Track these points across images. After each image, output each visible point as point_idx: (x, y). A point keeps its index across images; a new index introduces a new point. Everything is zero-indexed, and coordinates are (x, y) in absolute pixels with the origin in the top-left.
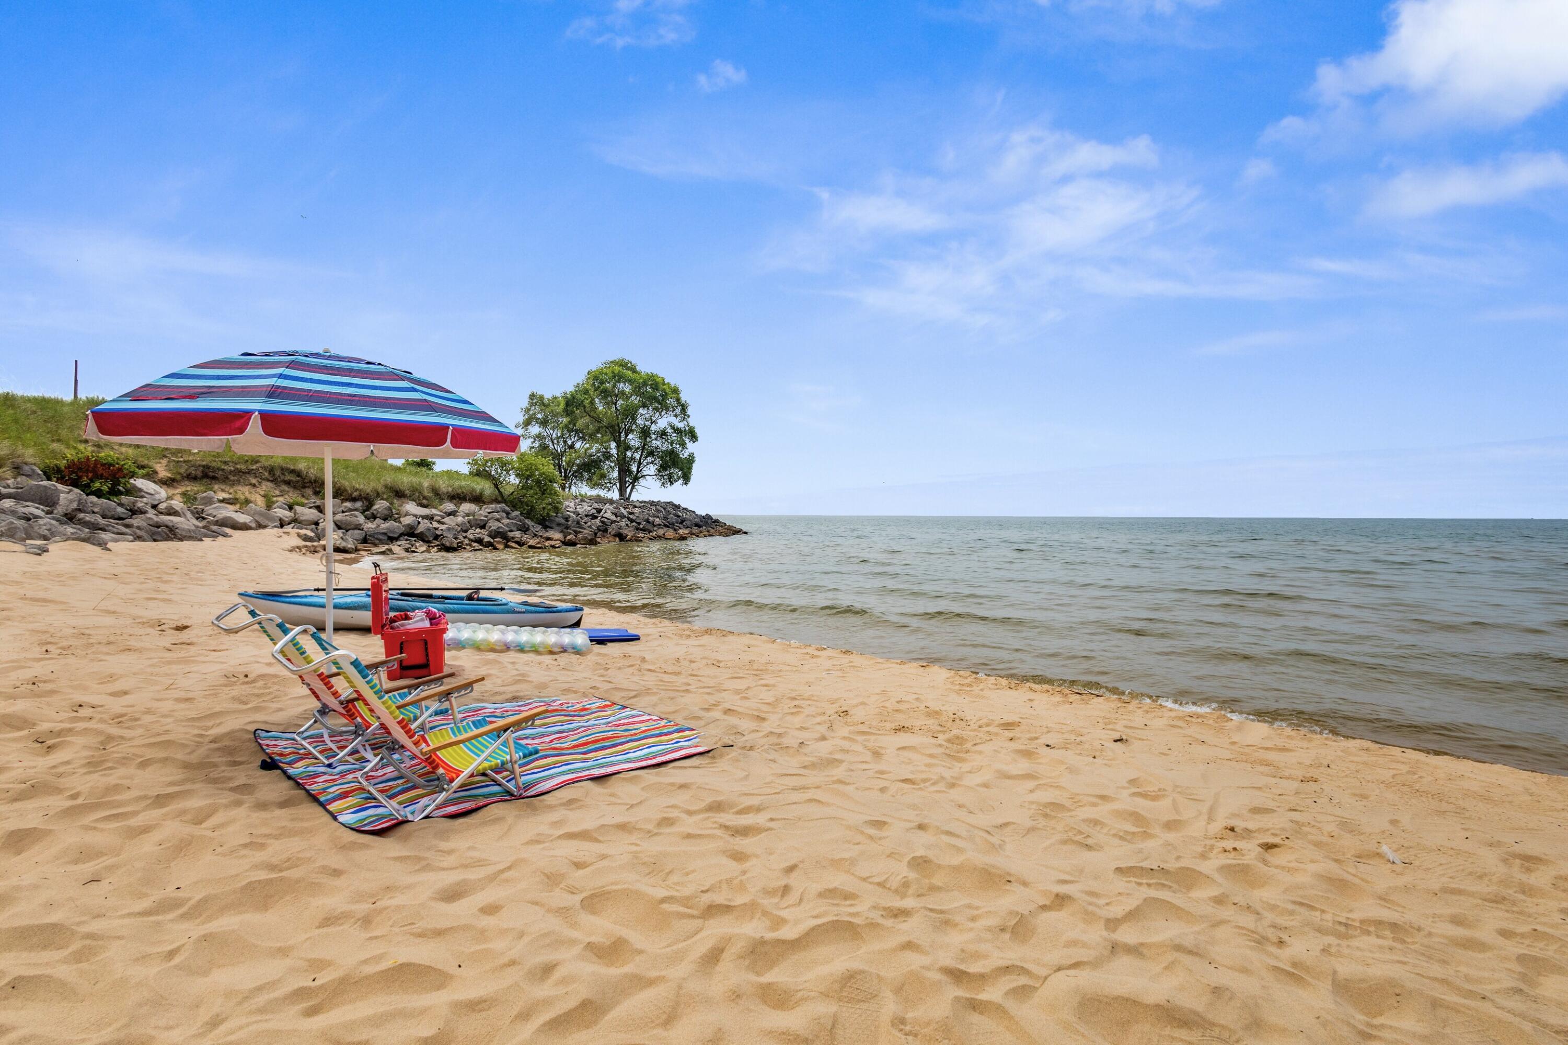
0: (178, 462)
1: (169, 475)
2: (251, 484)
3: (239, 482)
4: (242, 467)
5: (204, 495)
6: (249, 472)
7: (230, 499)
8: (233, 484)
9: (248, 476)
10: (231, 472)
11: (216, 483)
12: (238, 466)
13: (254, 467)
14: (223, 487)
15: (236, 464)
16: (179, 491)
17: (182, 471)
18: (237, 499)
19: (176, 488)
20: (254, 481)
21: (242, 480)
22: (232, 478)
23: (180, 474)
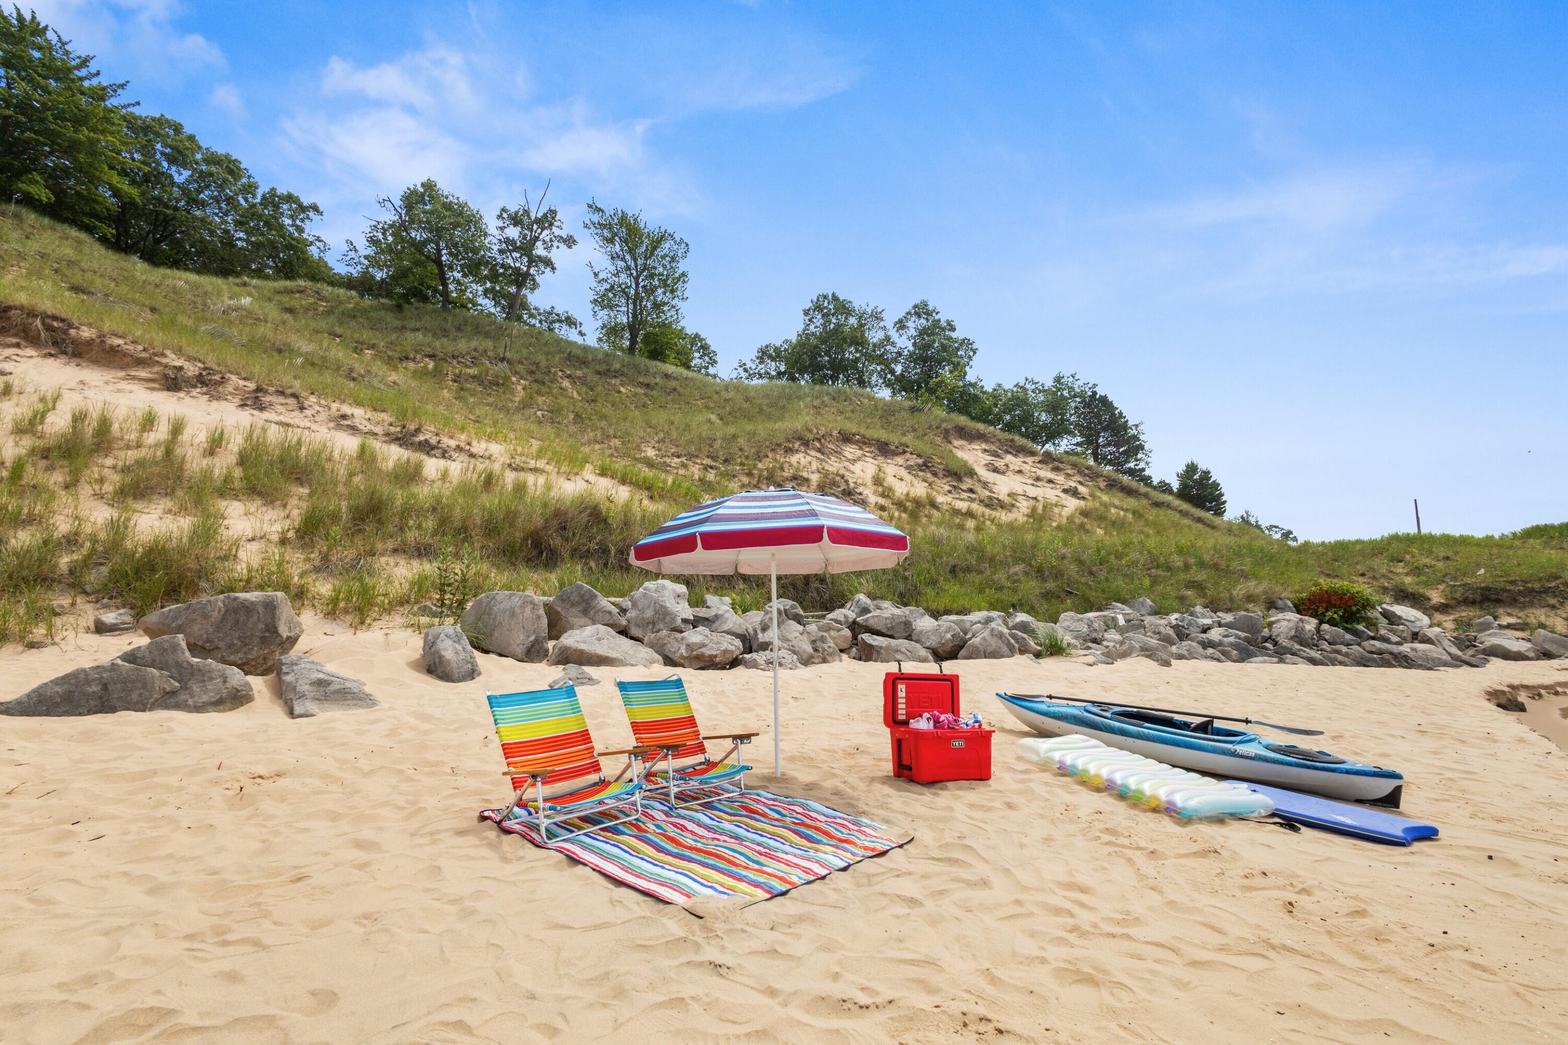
0: (1455, 586)
1: (1442, 601)
2: (1549, 606)
3: (1532, 604)
4: (1537, 586)
5: (1480, 620)
6: (1546, 591)
7: (1519, 624)
8: (1524, 607)
9: (1543, 595)
10: (1520, 592)
11: (1500, 607)
12: (1530, 585)
13: (1553, 584)
14: (1509, 611)
15: (1526, 582)
16: (1452, 617)
17: (1458, 595)
18: (1526, 624)
19: (1451, 614)
20: (1552, 601)
21: (1535, 601)
22: (1522, 599)
23: (1454, 599)
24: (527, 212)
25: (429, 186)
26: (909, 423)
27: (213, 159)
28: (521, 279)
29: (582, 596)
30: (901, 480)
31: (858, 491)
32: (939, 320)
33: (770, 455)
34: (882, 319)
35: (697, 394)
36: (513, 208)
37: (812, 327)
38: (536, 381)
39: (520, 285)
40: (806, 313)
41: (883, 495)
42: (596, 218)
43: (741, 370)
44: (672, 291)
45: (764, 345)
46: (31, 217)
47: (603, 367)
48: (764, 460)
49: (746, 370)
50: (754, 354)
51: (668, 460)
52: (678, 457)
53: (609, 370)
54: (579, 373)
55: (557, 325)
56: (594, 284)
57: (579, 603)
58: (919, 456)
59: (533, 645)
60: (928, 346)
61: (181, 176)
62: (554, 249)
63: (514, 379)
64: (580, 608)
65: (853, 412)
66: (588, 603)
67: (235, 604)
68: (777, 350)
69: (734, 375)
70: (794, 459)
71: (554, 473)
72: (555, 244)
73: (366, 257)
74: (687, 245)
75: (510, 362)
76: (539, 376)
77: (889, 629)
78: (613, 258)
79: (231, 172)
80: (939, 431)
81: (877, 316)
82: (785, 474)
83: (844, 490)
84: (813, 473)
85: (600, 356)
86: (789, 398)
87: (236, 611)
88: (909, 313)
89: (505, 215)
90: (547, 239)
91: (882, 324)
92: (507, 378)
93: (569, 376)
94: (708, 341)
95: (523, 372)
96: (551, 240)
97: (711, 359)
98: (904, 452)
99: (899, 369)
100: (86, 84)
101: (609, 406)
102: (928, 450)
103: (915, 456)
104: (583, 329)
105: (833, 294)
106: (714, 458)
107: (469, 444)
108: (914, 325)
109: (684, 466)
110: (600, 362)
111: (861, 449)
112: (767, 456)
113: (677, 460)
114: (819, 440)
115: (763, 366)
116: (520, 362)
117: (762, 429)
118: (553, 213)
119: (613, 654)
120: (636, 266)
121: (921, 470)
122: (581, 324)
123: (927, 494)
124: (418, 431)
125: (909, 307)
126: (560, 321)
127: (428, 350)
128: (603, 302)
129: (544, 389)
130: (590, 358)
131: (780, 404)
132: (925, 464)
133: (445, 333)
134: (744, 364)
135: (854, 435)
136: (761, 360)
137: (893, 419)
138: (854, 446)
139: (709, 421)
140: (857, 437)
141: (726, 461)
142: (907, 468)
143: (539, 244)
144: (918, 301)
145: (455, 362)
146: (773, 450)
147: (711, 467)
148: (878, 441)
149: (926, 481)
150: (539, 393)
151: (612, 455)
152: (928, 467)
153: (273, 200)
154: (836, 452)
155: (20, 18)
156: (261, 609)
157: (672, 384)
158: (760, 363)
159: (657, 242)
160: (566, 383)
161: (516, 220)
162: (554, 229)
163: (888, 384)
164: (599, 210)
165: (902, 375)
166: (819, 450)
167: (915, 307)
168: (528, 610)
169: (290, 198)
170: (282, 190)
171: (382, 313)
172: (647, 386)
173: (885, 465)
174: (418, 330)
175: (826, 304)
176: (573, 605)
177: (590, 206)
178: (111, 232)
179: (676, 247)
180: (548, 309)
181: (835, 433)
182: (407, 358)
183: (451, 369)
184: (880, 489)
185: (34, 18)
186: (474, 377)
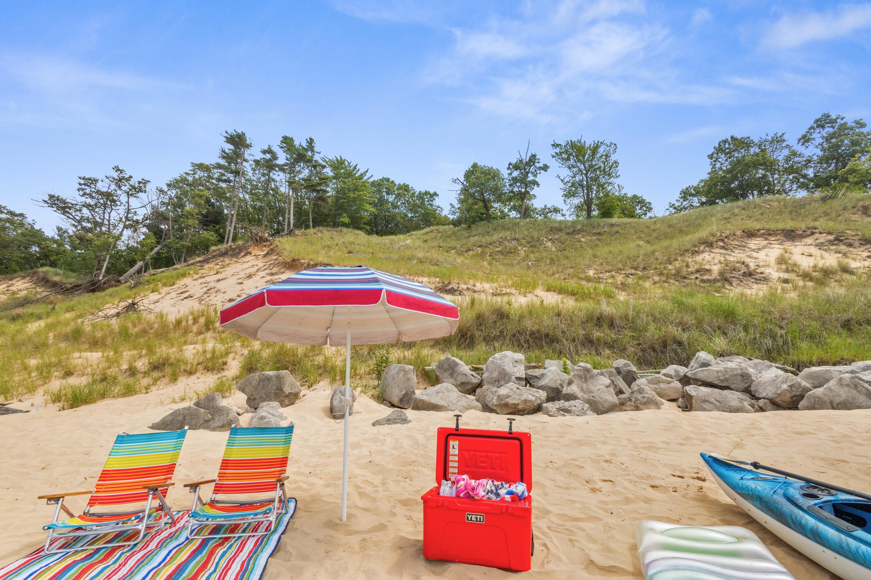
24: (521, 161)
25: (475, 166)
26: (820, 211)
27: (400, 187)
28: (523, 196)
29: (450, 365)
30: (810, 255)
31: (759, 271)
32: (845, 123)
33: (679, 258)
34: (784, 141)
35: (633, 231)
36: (514, 162)
37: (718, 165)
38: (532, 246)
39: (522, 199)
40: (711, 157)
41: (787, 271)
42: (558, 150)
43: (671, 209)
44: (609, 175)
45: (684, 188)
46: (345, 230)
47: (571, 230)
48: (674, 263)
49: (675, 208)
50: (677, 196)
51: (601, 275)
52: (609, 272)
53: (574, 231)
54: (557, 236)
55: (549, 214)
56: (562, 186)
57: (448, 370)
58: (829, 233)
59: (404, 397)
60: (837, 146)
61: (391, 198)
62: (538, 175)
63: (520, 248)
64: (449, 372)
65: (762, 214)
66: (453, 369)
67: (263, 377)
68: (695, 188)
69: (668, 213)
70: (699, 258)
71: (517, 294)
72: (538, 172)
73: (459, 209)
74: (615, 144)
75: (517, 240)
76: (533, 243)
77: (722, 381)
78: (570, 168)
79: (406, 190)
80: (856, 209)
81: (778, 140)
82: (690, 270)
83: (744, 272)
84: (715, 265)
85: (569, 224)
86: (705, 217)
87: (263, 380)
88: (812, 128)
89: (511, 167)
90: (533, 171)
91: (784, 144)
92: (516, 249)
93: (550, 240)
94: (644, 198)
95: (525, 243)
96: (535, 171)
97: (647, 208)
98: (813, 233)
99: (810, 173)
100: (357, 175)
101: (573, 251)
102: (841, 227)
103: (824, 235)
104: (564, 212)
105: (732, 137)
106: (636, 269)
107: (474, 286)
108: (818, 137)
109: (613, 277)
110: (569, 227)
111: (766, 239)
112: (677, 260)
113: (608, 274)
114: (722, 240)
115: (687, 202)
116: (524, 239)
117: (675, 243)
118: (534, 156)
119: (442, 403)
120: (585, 167)
121: (833, 245)
122: (562, 210)
123: (839, 262)
124: (449, 283)
125: (811, 123)
126: (550, 212)
127: (480, 244)
128: (569, 195)
129: (535, 250)
130: (563, 226)
131: (697, 223)
132: (837, 239)
133: (488, 233)
134: (674, 205)
135: (758, 230)
136: (685, 198)
137: (803, 211)
138: (759, 239)
139: (638, 246)
140: (762, 231)
141: (644, 268)
142: (816, 245)
143: (530, 175)
144: (819, 116)
145: (491, 247)
146: (681, 255)
147: (632, 275)
148: (784, 230)
149: (839, 252)
150: (532, 252)
151: (565, 279)
152: (841, 241)
153: (422, 196)
154: (740, 246)
155: (337, 160)
156: (274, 379)
157: (615, 229)
158: (684, 201)
159: (595, 149)
160: (549, 244)
161: (516, 167)
162: (536, 164)
163: (803, 186)
164: (559, 145)
165: (816, 176)
166: (723, 248)
167: (816, 121)
168: (401, 375)
169: (427, 193)
170: (423, 191)
171: (462, 232)
172: (599, 234)
173: (792, 247)
174: (476, 235)
175: (727, 146)
176: (445, 371)
177: (553, 145)
178: (368, 228)
179: (608, 149)
180: (543, 207)
181: (739, 233)
182: (469, 250)
183: (488, 251)
184: (784, 267)
185: (341, 158)
186: (499, 252)
